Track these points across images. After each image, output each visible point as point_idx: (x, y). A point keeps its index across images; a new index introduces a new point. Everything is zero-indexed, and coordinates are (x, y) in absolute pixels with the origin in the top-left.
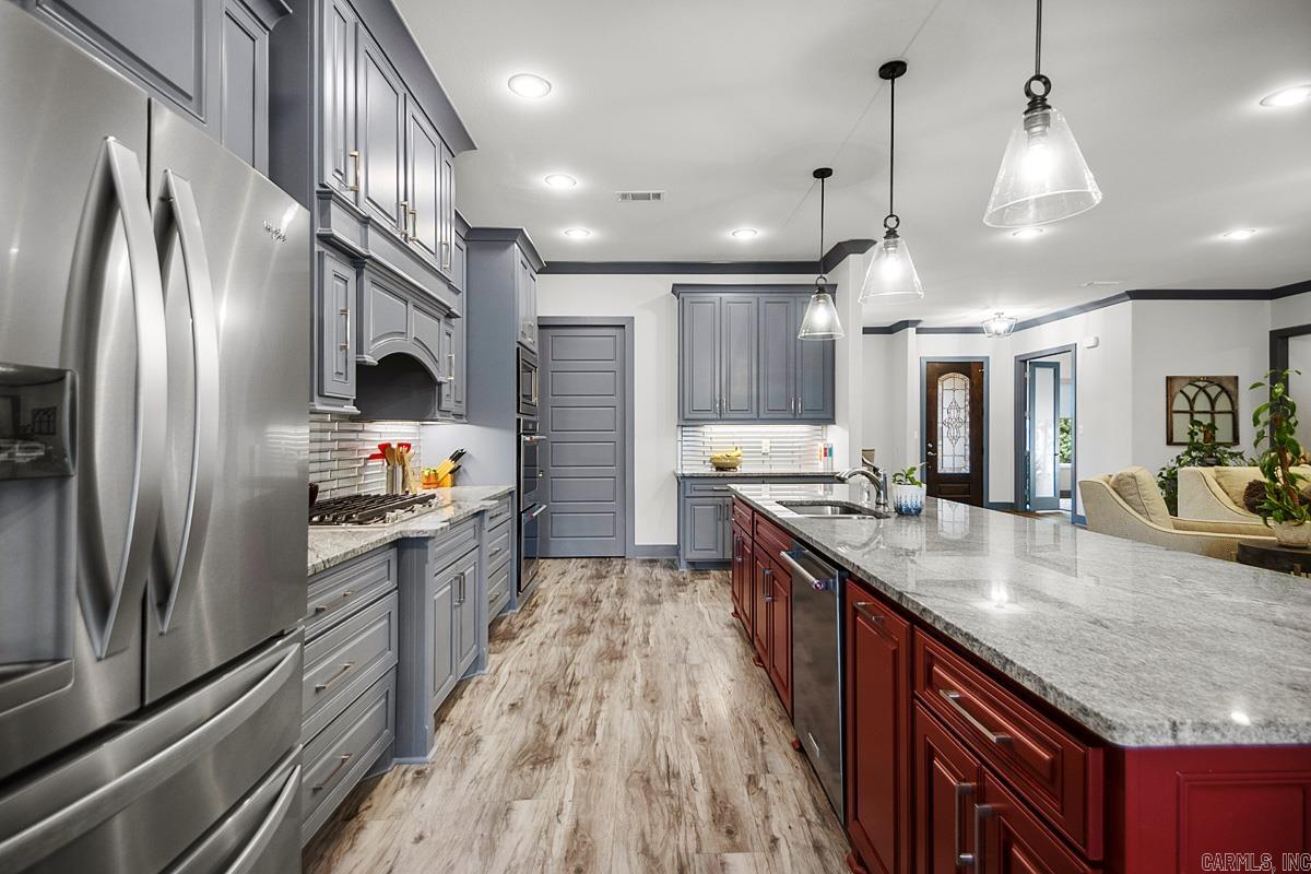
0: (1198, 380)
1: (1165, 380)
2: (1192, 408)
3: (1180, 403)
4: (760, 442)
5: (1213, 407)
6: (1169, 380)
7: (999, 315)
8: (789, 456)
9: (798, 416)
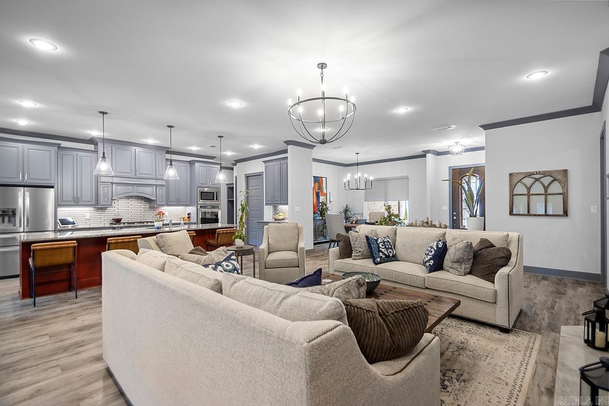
0: (533, 174)
1: (508, 175)
2: (529, 192)
3: (520, 189)
5: (546, 191)
6: (511, 175)
7: (457, 143)
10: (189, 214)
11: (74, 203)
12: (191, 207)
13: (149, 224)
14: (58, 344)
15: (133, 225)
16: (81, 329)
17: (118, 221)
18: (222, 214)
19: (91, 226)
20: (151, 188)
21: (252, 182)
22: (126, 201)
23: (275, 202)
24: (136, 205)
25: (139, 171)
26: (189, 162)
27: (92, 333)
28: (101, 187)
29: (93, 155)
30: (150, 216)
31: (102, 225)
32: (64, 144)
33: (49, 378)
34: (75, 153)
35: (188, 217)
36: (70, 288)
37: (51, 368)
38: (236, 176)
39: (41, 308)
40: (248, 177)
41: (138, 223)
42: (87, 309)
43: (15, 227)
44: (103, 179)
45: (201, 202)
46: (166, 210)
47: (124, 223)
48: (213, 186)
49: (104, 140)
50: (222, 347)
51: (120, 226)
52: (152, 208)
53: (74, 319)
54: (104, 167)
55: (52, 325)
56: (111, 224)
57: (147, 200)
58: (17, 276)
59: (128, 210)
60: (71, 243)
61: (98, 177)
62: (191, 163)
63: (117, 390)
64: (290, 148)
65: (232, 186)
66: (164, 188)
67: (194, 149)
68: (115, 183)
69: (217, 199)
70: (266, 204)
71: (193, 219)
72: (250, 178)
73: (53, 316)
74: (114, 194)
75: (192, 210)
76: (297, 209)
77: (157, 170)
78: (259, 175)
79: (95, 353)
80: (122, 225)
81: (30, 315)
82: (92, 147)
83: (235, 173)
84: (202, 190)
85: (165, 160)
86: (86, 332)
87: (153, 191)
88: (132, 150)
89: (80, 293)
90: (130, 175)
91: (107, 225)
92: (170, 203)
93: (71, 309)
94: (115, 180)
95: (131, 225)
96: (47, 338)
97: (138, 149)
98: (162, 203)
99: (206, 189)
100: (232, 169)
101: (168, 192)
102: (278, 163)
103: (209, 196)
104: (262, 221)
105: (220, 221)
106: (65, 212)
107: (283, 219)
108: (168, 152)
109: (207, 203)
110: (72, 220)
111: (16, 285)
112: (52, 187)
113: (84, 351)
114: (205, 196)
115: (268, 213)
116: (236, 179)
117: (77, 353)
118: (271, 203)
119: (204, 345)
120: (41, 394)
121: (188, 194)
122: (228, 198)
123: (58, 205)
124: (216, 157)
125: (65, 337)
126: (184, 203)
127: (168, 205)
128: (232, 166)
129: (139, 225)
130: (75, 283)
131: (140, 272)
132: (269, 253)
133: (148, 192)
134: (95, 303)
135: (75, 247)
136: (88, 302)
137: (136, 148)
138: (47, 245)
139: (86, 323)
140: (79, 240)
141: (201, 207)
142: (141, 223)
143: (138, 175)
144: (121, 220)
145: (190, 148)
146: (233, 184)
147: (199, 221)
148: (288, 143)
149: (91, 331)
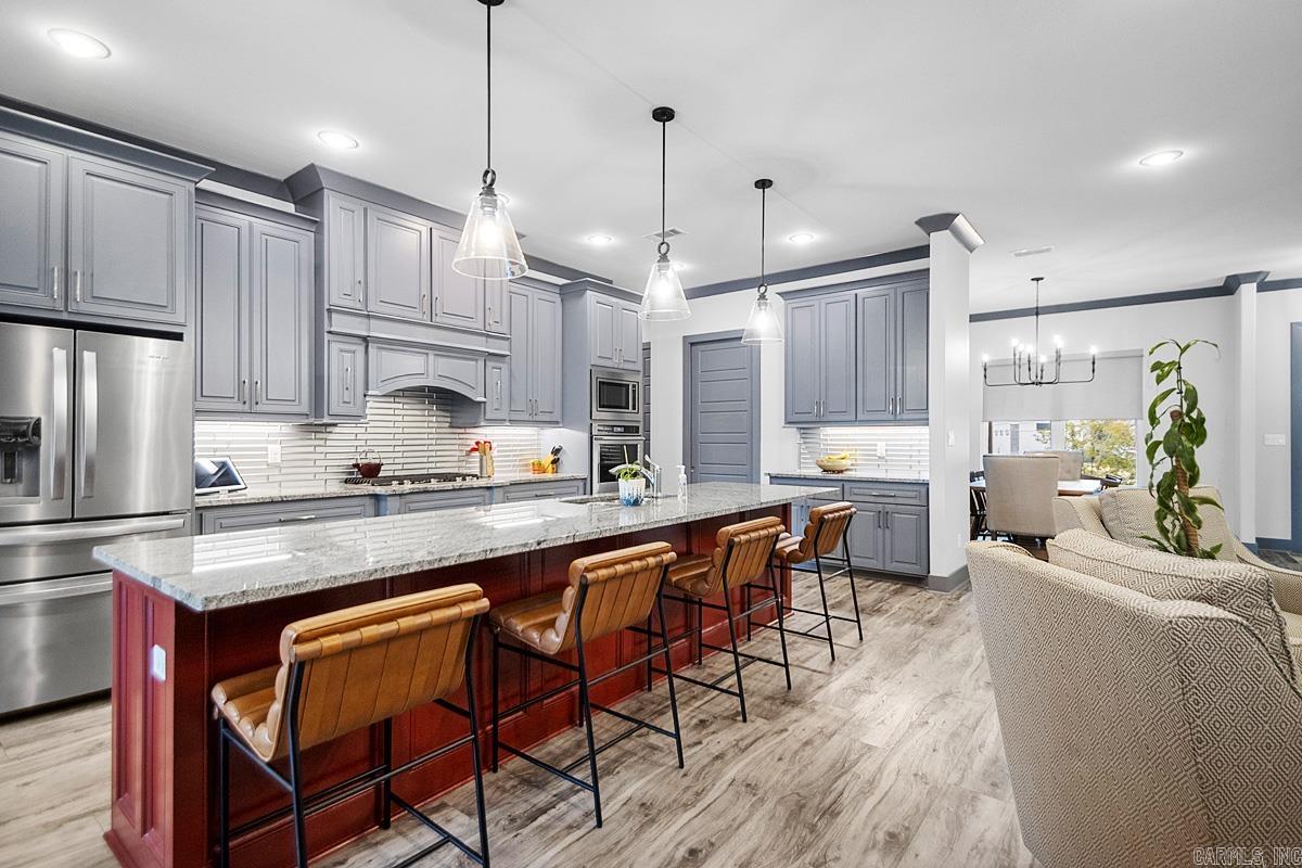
4: (876, 445)
8: (906, 461)
9: (898, 417)
10: (556, 451)
11: (240, 407)
17: (370, 472)
20: (469, 363)
23: (828, 418)
25: (442, 305)
26: (562, 287)
29: (304, 236)
34: (240, 218)
35: (555, 462)
40: (693, 345)
44: (338, 323)
45: (600, 413)
46: (502, 436)
48: (627, 365)
52: (458, 429)
57: (445, 404)
62: (568, 293)
66: (504, 366)
68: (376, 340)
69: (634, 407)
70: (791, 423)
74: (371, 378)
77: (489, 305)
84: (603, 375)
87: (477, 373)
88: (422, 229)
90: (416, 316)
92: (515, 416)
94: (377, 329)
97: (438, 230)
99: (611, 375)
106: (216, 440)
112: (178, 336)
114: (608, 394)
123: (196, 411)
127: (509, 420)
133: (463, 375)
137: (431, 224)
141: (598, 429)
143: (439, 318)
144: (378, 467)
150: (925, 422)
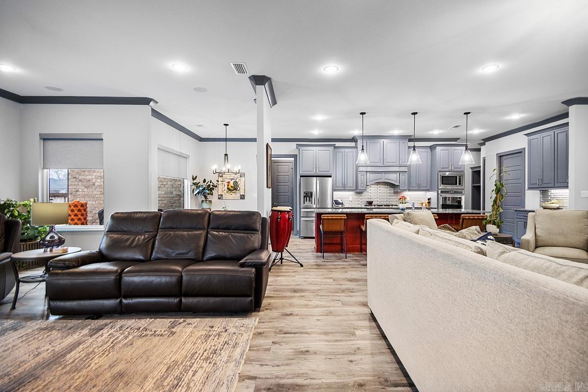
10: (429, 199)
11: (342, 189)
12: (431, 192)
13: (394, 207)
14: (339, 286)
15: (382, 207)
16: (351, 280)
17: (370, 203)
18: (466, 199)
19: (353, 206)
20: (395, 175)
21: (506, 162)
22: (376, 186)
23: (544, 186)
24: (384, 190)
25: (386, 160)
26: (430, 147)
27: (358, 285)
28: (359, 175)
29: (354, 150)
30: (394, 200)
31: (360, 206)
32: (338, 144)
33: (335, 307)
34: (343, 150)
35: (428, 203)
36: (342, 251)
37: (336, 300)
38: (484, 158)
39: (326, 260)
40: (500, 157)
41: (385, 205)
42: (353, 267)
43: (311, 205)
44: (361, 169)
45: (441, 187)
46: (408, 194)
47: (375, 205)
48: (456, 170)
49: (363, 137)
50: (495, 310)
51: (372, 207)
52: (396, 193)
53: (346, 272)
54: (363, 157)
55: (333, 273)
56: (365, 205)
57: (392, 185)
58: (313, 238)
59: (378, 194)
60: (343, 216)
61: (357, 167)
62: (432, 148)
63: (379, 332)
64: (573, 109)
65: (479, 169)
66: (406, 175)
67: (436, 133)
68: (369, 172)
69: (460, 184)
70: (530, 188)
71: (434, 204)
72: (504, 157)
73: (334, 267)
74: (368, 181)
75: (433, 195)
76: (584, 193)
77: (401, 157)
78: (520, 152)
79: (362, 299)
80: (373, 207)
81: (322, 263)
82: (353, 144)
83: (483, 153)
84: (442, 174)
85: (407, 148)
86: (354, 283)
87: (397, 177)
88: (381, 142)
89: (348, 255)
90: (380, 164)
91: (363, 206)
92: (411, 188)
93: (343, 265)
94: (369, 169)
95: (380, 207)
96: (332, 280)
97: (386, 141)
98: (404, 188)
99: (447, 174)
100: (479, 150)
101: (409, 177)
102: (551, 133)
103: (451, 180)
104: (523, 209)
105: (463, 207)
106: (338, 195)
107: (558, 208)
108: (410, 140)
109: (448, 187)
110: (341, 202)
111: (313, 243)
112: (331, 176)
113: (354, 296)
114: (446, 180)
115: (532, 200)
116: (484, 161)
117: (350, 296)
118: (538, 186)
119: (471, 305)
120: (332, 315)
121: (429, 178)
122: (473, 182)
123: (334, 190)
124: (459, 139)
125: (342, 283)
126: (425, 189)
127: (409, 190)
128: (478, 147)
129: (386, 207)
130: (345, 248)
131: (399, 234)
132: (536, 247)
133: (393, 178)
134: (358, 265)
135: (345, 219)
136: (354, 263)
137: (384, 140)
138: (330, 217)
139: (354, 277)
140: (347, 214)
141: (442, 192)
142: (388, 205)
143: (386, 164)
144: (372, 202)
145: (431, 132)
146: (480, 166)
147: (440, 206)
148: (569, 102)
149: (357, 284)
150: (567, 187)
